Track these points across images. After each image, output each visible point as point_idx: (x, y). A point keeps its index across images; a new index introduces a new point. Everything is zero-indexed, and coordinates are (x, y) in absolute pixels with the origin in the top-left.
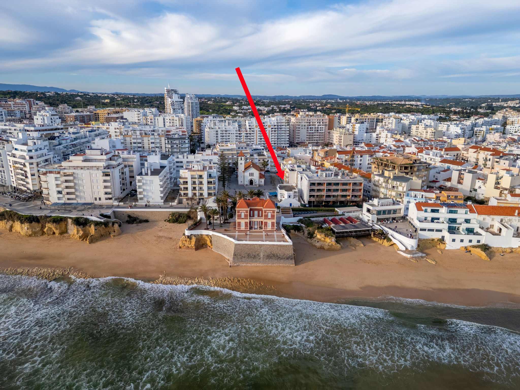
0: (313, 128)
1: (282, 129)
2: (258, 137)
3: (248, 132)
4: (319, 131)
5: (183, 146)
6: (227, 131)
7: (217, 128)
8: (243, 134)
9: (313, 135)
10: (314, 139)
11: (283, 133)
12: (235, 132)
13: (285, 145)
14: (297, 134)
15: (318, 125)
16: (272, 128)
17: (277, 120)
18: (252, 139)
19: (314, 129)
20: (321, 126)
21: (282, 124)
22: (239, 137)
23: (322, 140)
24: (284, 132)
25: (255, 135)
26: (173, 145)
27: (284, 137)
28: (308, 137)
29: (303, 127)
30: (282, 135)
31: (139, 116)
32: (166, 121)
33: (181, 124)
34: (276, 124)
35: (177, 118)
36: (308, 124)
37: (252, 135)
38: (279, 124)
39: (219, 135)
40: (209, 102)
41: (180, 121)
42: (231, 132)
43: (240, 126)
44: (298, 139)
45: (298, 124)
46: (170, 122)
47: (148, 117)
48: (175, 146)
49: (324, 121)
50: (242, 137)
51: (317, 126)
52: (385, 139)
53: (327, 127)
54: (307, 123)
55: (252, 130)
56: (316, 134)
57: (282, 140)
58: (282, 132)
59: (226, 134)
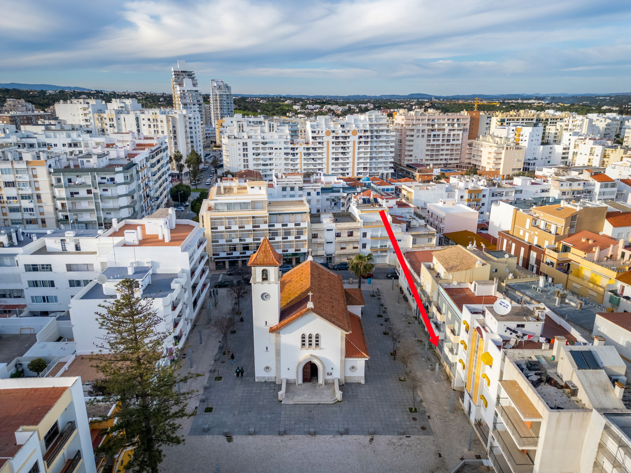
0: (439, 135)
1: (381, 139)
2: (331, 156)
3: (310, 146)
4: (452, 142)
5: (108, 193)
6: (266, 143)
7: (246, 137)
8: (301, 150)
9: (438, 150)
10: (441, 157)
11: (381, 147)
12: (283, 146)
13: (385, 172)
14: (407, 148)
15: (450, 130)
16: (361, 137)
17: (370, 120)
18: (319, 159)
19: (441, 138)
20: (456, 132)
21: (381, 128)
22: (290, 157)
23: (456, 159)
24: (384, 144)
25: (325, 150)
26: (75, 190)
27: (383, 155)
28: (429, 153)
29: (421, 134)
30: (380, 150)
31: (87, 112)
32: (142, 122)
33: (171, 129)
34: (368, 128)
35: (164, 117)
36: (431, 127)
37: (318, 151)
38: (375, 128)
39: (250, 152)
40: (261, 101)
41: (171, 123)
42: (274, 146)
43: (294, 133)
44: (410, 158)
45: (410, 127)
46: (150, 126)
47: (105, 115)
48: (83, 193)
49: (462, 122)
50: (299, 156)
51: (446, 132)
52: (587, 157)
53: (467, 134)
54: (428, 125)
55: (319, 140)
56: (445, 147)
57: (380, 160)
58: (381, 144)
59: (263, 148)
